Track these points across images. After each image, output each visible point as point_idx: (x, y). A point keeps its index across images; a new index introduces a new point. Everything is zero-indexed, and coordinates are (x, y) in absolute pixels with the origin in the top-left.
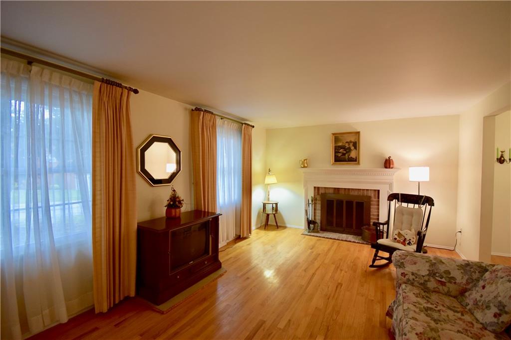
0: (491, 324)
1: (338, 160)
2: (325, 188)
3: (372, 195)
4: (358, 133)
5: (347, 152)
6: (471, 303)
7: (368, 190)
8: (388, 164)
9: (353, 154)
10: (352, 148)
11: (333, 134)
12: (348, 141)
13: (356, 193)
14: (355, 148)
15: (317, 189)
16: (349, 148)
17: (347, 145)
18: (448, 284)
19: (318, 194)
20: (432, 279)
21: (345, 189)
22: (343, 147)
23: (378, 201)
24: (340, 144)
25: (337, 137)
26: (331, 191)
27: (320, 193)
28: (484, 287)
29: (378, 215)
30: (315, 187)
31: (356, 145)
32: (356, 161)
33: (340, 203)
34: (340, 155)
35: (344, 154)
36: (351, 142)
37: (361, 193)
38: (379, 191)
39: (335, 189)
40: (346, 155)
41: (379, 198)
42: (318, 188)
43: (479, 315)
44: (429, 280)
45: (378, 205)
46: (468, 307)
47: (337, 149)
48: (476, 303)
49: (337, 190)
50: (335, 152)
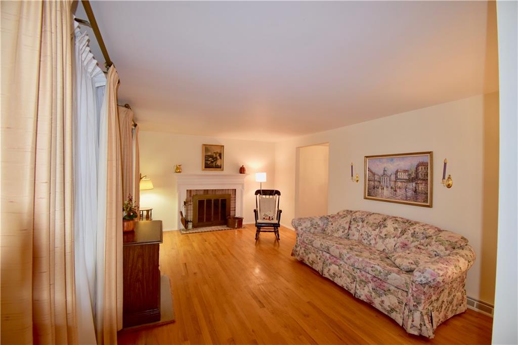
0: (343, 235)
1: (208, 166)
2: (197, 190)
3: (231, 193)
4: (223, 146)
5: (214, 161)
6: (330, 232)
7: (228, 190)
8: (242, 170)
9: (218, 163)
10: (218, 158)
11: (204, 145)
12: (215, 152)
13: (220, 193)
14: (221, 158)
15: (189, 192)
16: (216, 158)
17: (214, 155)
18: (318, 228)
19: (190, 196)
20: (312, 228)
21: (213, 190)
22: (211, 156)
23: (235, 197)
24: (209, 154)
25: (206, 148)
26: (202, 193)
27: (192, 195)
28: (332, 224)
29: (235, 207)
30: (187, 190)
31: (220, 155)
32: (221, 168)
33: (209, 201)
34: (209, 162)
35: (212, 162)
36: (217, 153)
37: (224, 193)
38: (235, 190)
39: (205, 190)
40: (214, 163)
41: (235, 195)
42: (191, 191)
43: (336, 235)
44: (311, 229)
45: (235, 200)
46: (330, 234)
47: (207, 158)
48: (332, 231)
49: (206, 191)
50: (206, 160)
